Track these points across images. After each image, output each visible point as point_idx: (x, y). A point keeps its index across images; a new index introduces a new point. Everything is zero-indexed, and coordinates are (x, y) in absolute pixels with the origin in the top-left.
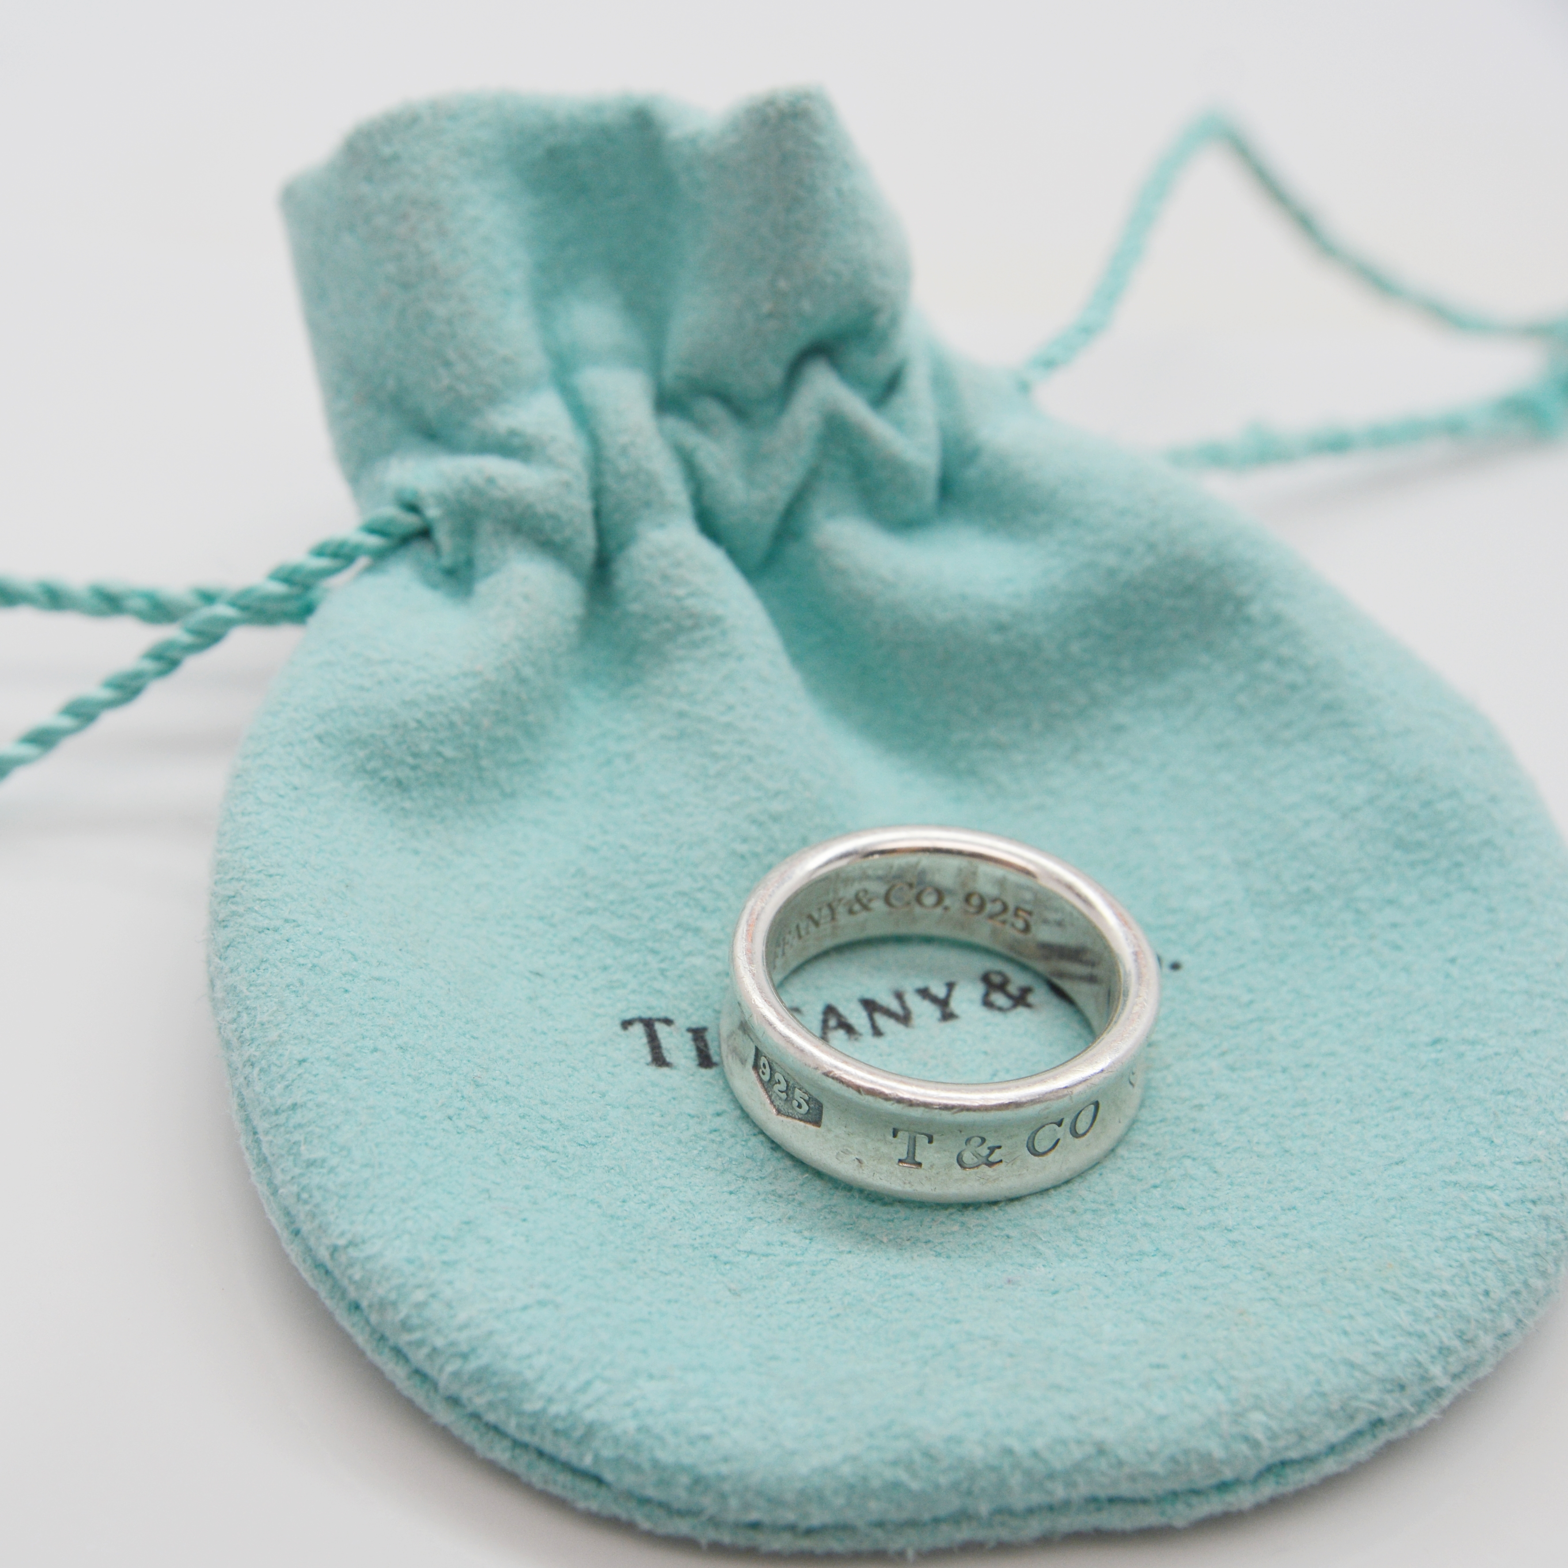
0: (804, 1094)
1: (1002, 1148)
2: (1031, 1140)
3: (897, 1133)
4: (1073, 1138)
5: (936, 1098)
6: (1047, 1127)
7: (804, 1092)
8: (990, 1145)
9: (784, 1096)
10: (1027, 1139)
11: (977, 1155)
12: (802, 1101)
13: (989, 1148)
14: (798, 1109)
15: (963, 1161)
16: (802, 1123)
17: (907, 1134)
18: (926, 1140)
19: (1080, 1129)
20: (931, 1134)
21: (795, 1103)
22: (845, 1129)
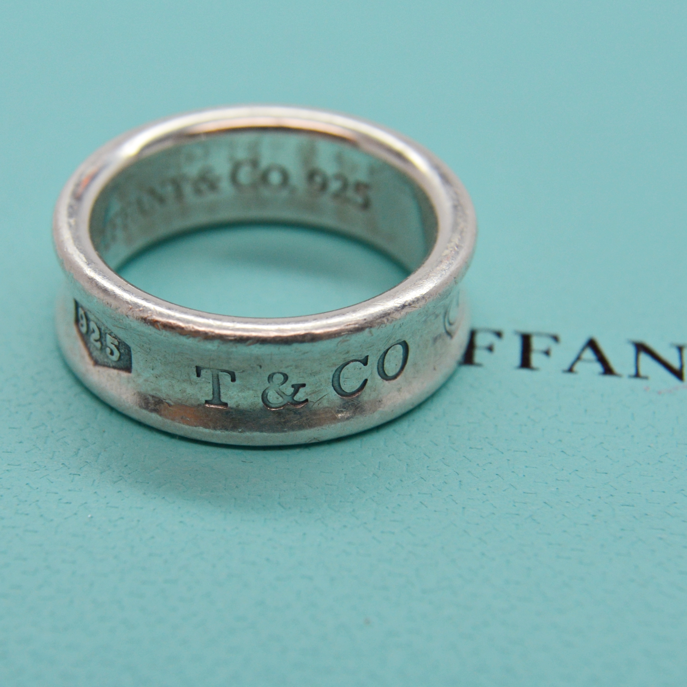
0: (114, 339)
1: (306, 386)
2: (336, 379)
3: (200, 371)
4: (382, 379)
5: (232, 330)
6: (352, 364)
7: (114, 337)
8: (294, 382)
9: (98, 344)
10: (331, 377)
11: (281, 394)
12: (113, 347)
13: (293, 386)
14: (111, 357)
15: (268, 400)
16: (115, 372)
17: (209, 372)
18: (229, 378)
19: (391, 369)
20: (232, 371)
21: (108, 351)
22: (152, 372)
